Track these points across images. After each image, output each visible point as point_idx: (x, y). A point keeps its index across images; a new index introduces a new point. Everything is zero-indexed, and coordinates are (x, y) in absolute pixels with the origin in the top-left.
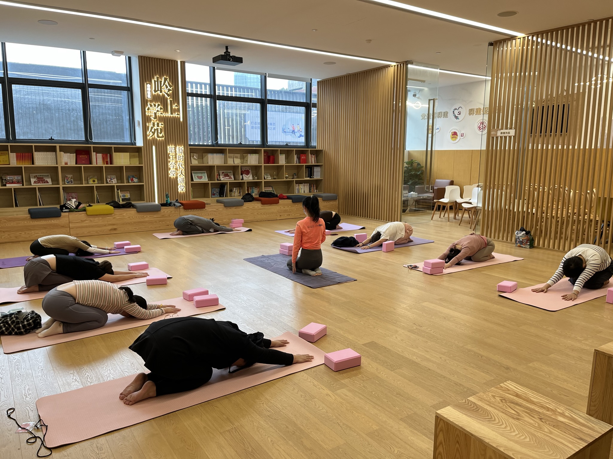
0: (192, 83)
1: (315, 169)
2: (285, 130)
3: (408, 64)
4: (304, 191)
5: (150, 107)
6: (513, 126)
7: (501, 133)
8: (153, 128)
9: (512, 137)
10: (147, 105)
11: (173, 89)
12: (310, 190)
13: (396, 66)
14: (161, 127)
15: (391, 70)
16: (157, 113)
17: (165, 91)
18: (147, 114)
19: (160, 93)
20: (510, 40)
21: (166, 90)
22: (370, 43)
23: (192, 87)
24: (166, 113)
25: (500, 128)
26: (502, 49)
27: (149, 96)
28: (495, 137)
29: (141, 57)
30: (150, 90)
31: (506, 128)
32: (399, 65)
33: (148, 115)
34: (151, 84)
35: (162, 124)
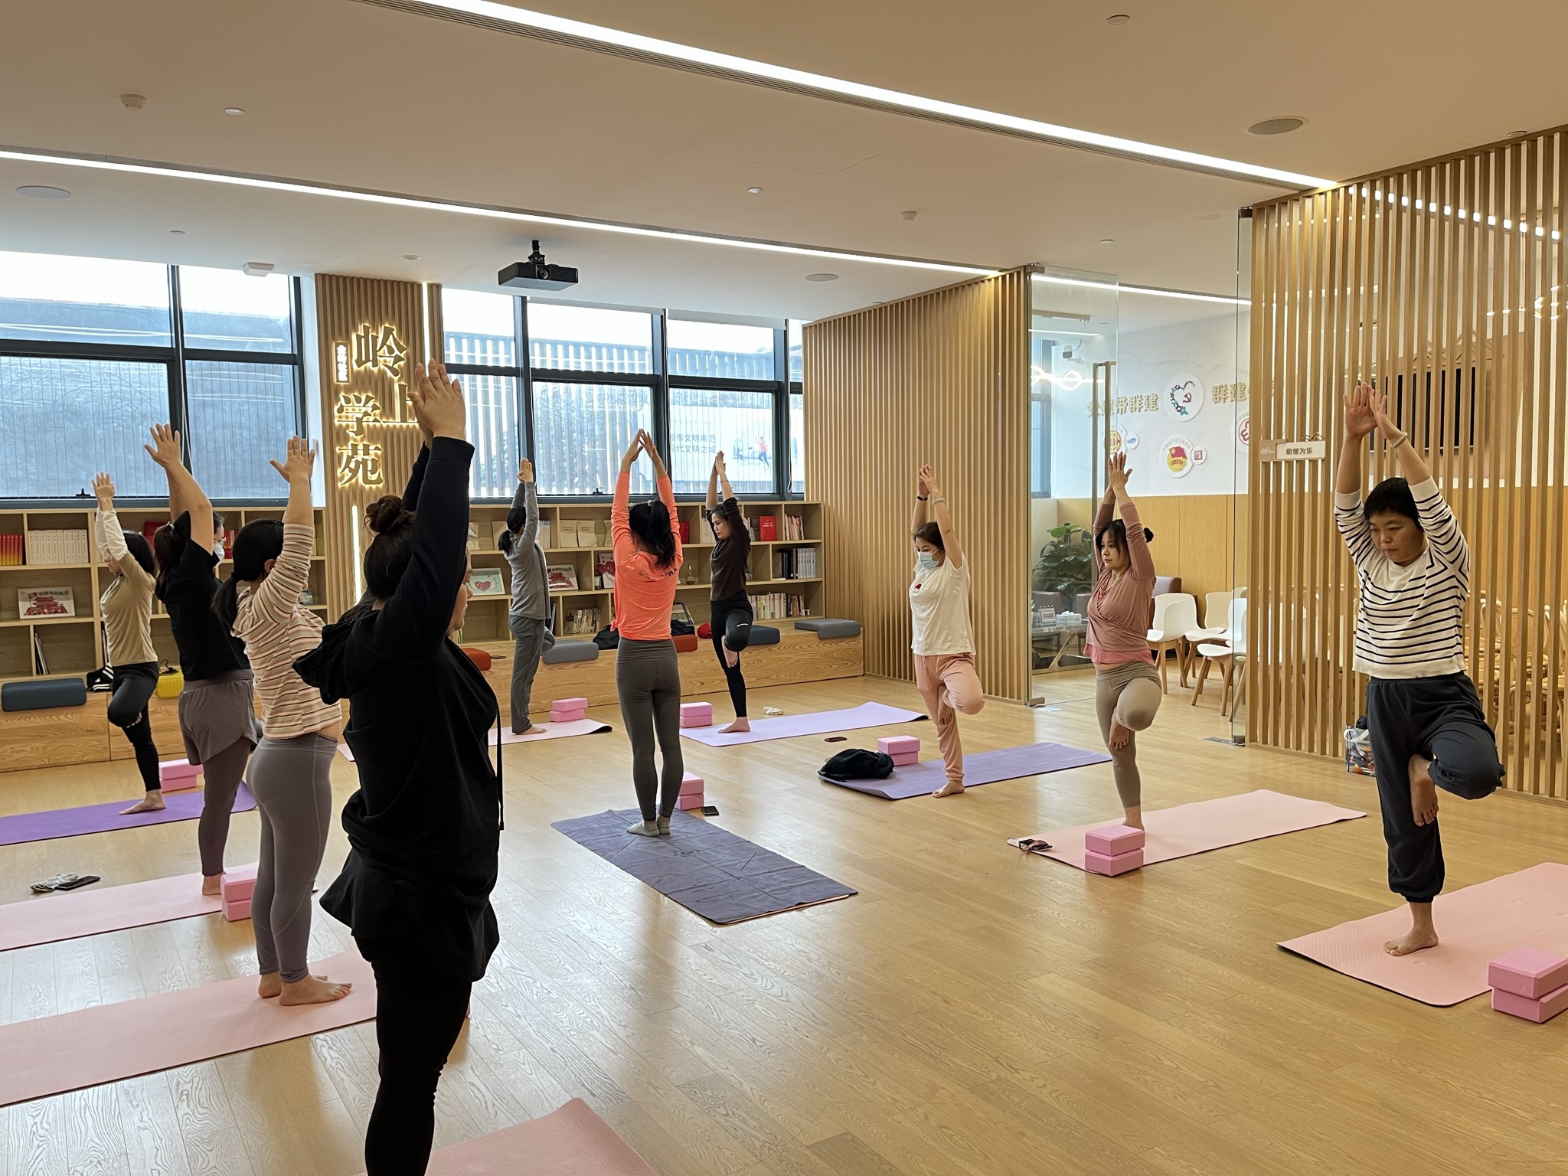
0: (458, 337)
1: (799, 555)
2: (740, 453)
3: (1030, 274)
4: (773, 614)
5: (344, 404)
6: (1320, 433)
7: (1289, 452)
8: (354, 460)
9: (1320, 461)
10: (338, 400)
11: (407, 355)
12: (788, 610)
13: (1000, 278)
14: (376, 455)
15: (988, 290)
16: (365, 419)
17: (385, 361)
18: (336, 423)
19: (373, 366)
20: (1298, 200)
21: (388, 359)
22: (912, 219)
23: (459, 348)
24: (388, 418)
25: (1284, 437)
26: (1276, 225)
27: (343, 377)
28: (1272, 463)
29: (323, 276)
30: (345, 361)
31: (1302, 438)
32: (1008, 276)
33: (341, 425)
34: (348, 344)
35: (377, 448)
